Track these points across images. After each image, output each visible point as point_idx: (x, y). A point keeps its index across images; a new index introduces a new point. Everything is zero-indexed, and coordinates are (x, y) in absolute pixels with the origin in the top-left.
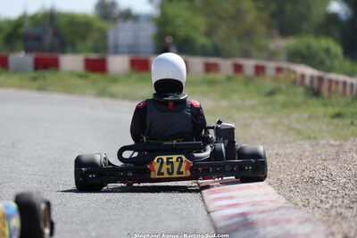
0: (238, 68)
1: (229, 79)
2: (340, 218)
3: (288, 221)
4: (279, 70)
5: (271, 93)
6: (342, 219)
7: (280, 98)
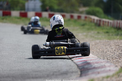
0: (72, 17)
1: (69, 20)
2: (117, 62)
3: (101, 62)
4: (86, 17)
5: (83, 25)
6: (118, 62)
7: (87, 27)
